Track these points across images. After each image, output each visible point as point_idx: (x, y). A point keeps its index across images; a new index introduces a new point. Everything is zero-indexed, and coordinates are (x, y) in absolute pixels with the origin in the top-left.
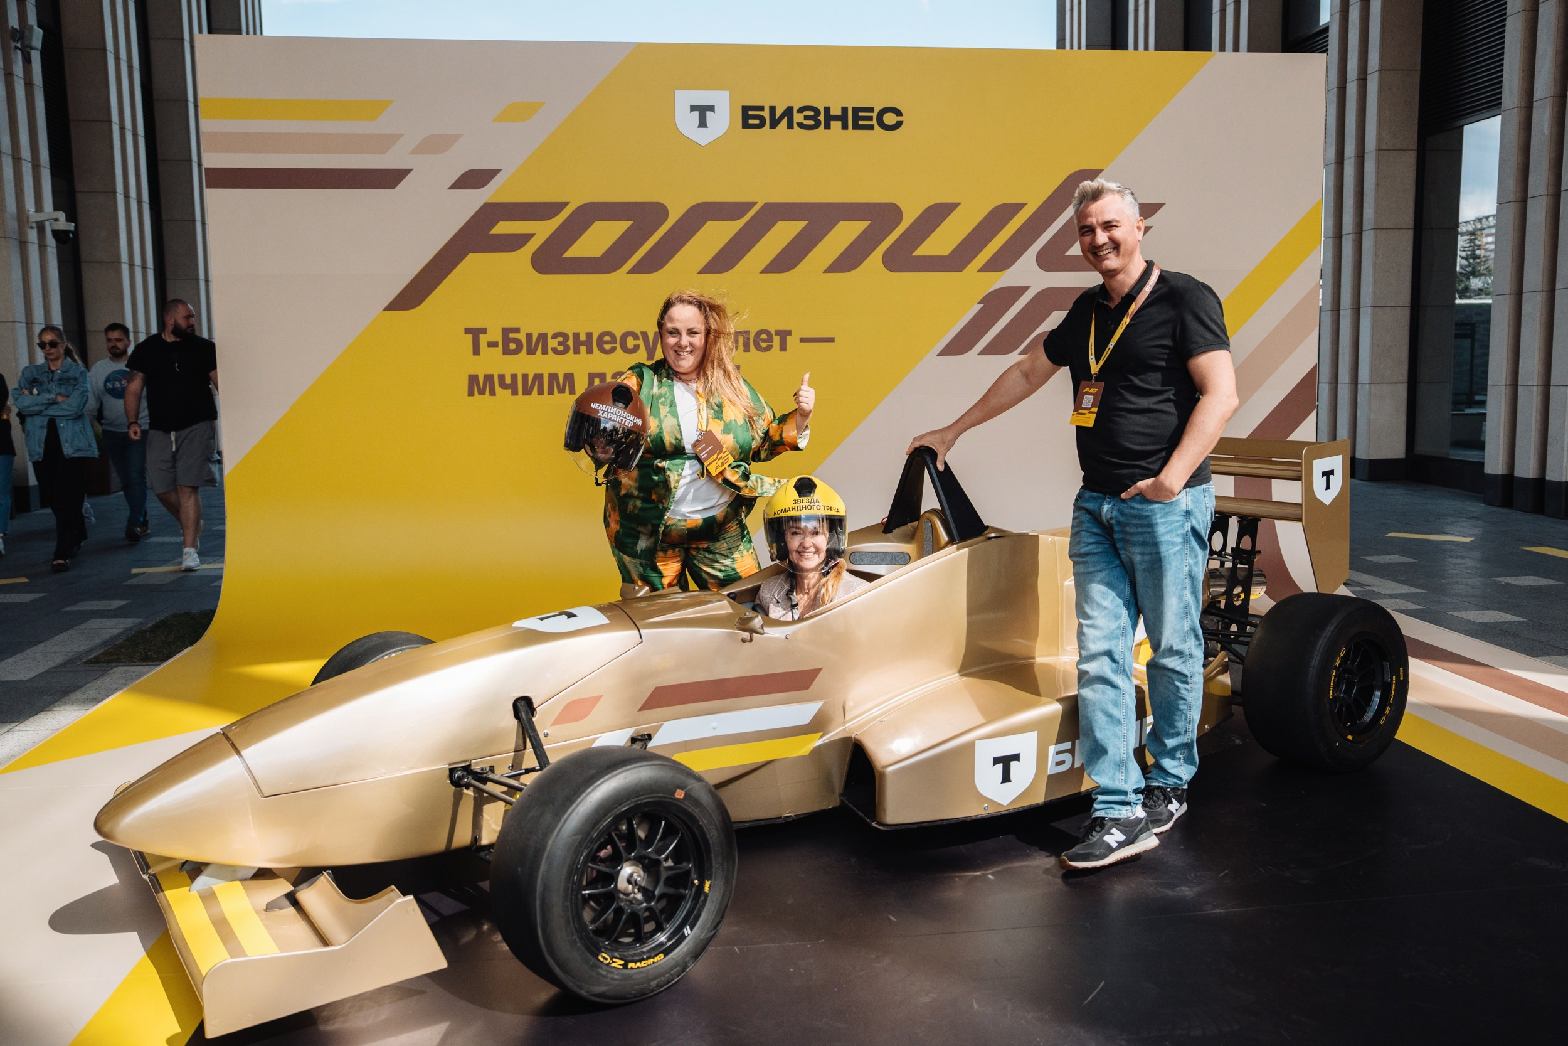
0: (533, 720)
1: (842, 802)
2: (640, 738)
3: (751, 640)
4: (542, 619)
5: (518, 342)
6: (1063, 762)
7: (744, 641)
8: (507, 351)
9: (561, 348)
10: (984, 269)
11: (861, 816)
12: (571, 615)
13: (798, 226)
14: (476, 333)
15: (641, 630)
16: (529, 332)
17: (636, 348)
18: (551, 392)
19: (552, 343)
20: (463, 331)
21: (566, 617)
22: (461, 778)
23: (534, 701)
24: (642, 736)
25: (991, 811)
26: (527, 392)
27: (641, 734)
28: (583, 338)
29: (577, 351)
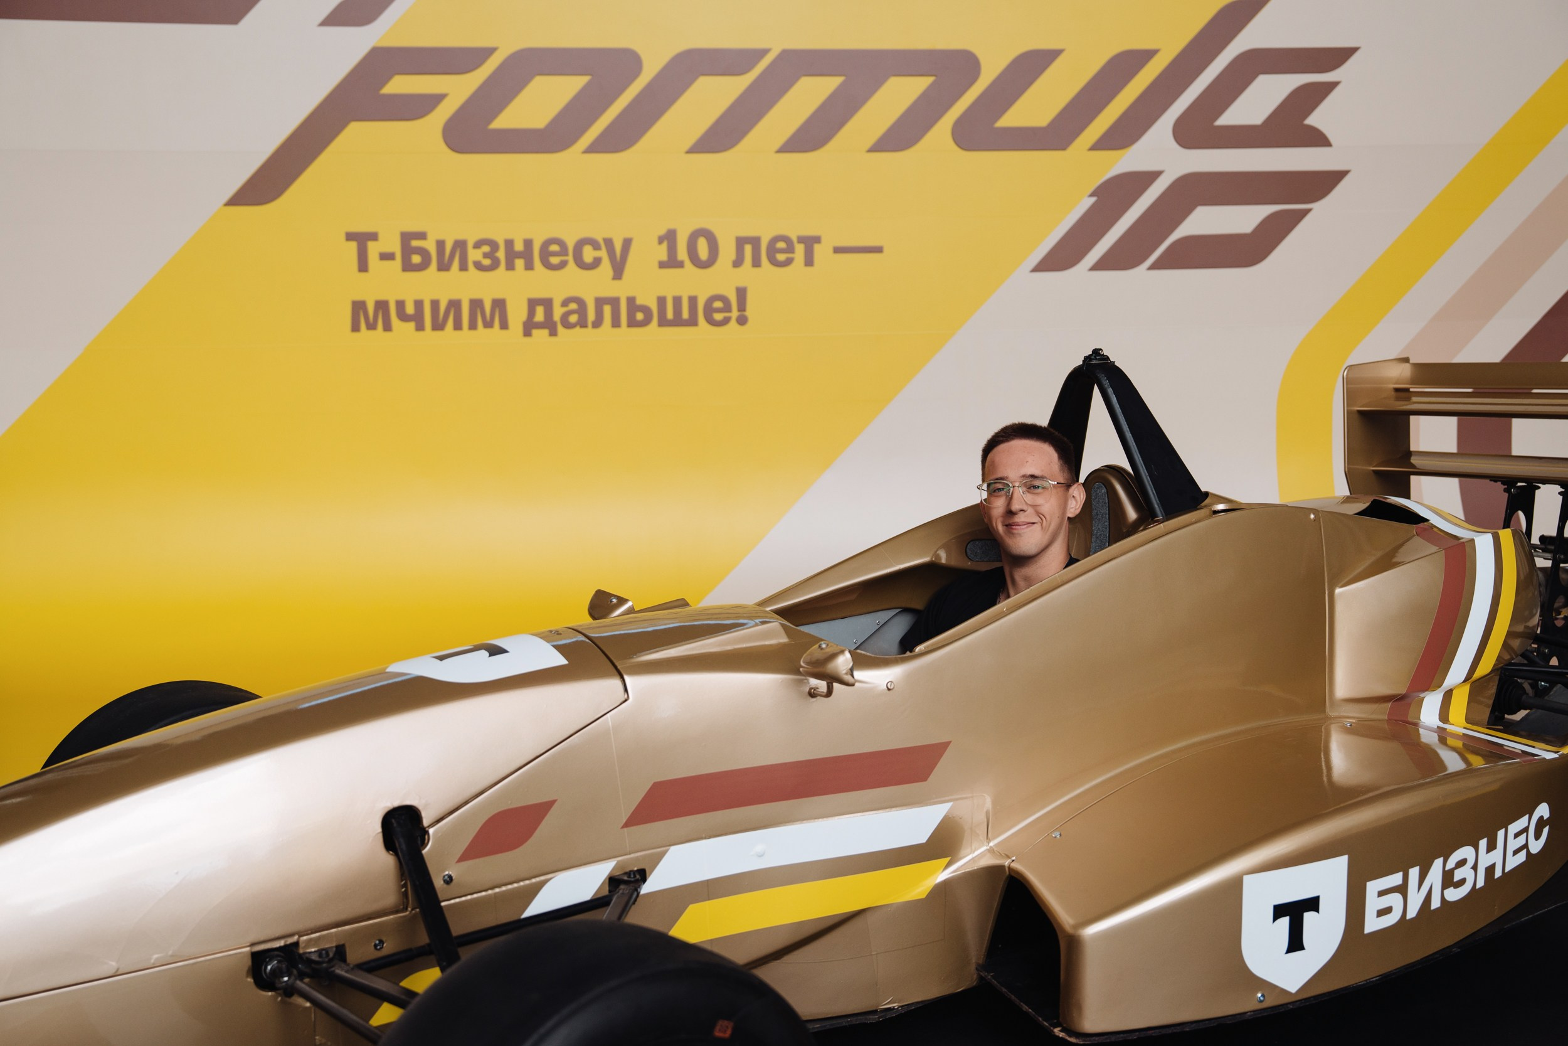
0: (424, 852)
1: (981, 978)
2: (626, 878)
3: (829, 693)
4: (441, 658)
5: (424, 253)
6: (1387, 911)
7: (813, 694)
8: (408, 267)
9: (487, 262)
10: (1099, 146)
11: (1027, 1013)
12: (495, 651)
13: (830, 84)
14: (361, 240)
15: (626, 678)
16: (441, 237)
17: (597, 262)
18: (473, 326)
19: (474, 255)
20: (343, 237)
21: (488, 654)
22: (277, 973)
23: (423, 814)
24: (628, 874)
25: (1269, 1003)
26: (438, 326)
27: (627, 870)
28: (519, 246)
29: (510, 266)
